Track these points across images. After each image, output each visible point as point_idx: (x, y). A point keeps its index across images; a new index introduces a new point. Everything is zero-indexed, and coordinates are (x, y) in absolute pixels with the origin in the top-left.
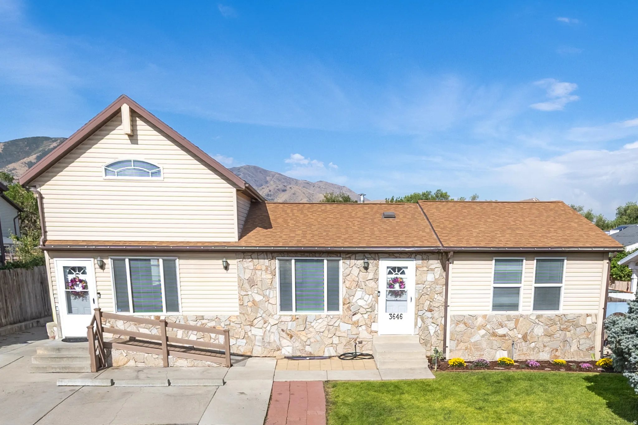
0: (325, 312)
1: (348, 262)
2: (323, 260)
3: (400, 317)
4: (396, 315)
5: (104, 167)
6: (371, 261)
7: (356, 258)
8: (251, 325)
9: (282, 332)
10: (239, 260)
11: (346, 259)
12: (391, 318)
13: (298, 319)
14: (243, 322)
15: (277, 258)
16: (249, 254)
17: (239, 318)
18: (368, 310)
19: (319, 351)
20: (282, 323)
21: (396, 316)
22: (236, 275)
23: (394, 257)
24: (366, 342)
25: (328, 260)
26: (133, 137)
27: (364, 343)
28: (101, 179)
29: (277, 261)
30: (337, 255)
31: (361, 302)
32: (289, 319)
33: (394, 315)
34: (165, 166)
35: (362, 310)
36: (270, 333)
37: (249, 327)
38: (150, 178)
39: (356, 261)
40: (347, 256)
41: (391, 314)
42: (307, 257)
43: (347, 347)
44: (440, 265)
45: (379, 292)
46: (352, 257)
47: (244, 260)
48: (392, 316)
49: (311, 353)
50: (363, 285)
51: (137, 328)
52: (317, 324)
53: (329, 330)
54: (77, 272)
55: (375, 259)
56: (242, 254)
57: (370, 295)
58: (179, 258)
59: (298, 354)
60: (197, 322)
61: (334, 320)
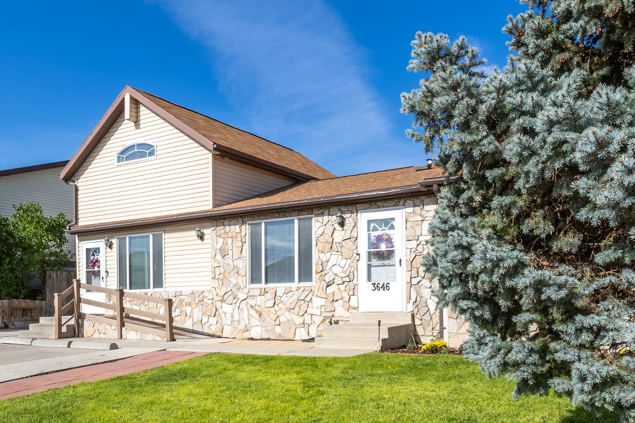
0: (296, 284)
1: (320, 219)
2: (294, 220)
3: (385, 287)
4: (381, 284)
5: (117, 155)
6: (348, 215)
7: (331, 214)
8: (222, 301)
9: (251, 310)
10: (212, 229)
11: (318, 215)
12: (374, 288)
13: (267, 292)
14: (214, 297)
15: (247, 222)
16: (222, 221)
17: (211, 292)
18: (345, 279)
19: (289, 333)
20: (251, 298)
21: (380, 286)
22: (209, 246)
23: (377, 207)
24: (343, 323)
25: (299, 219)
26: (137, 123)
27: (340, 323)
29: (247, 225)
30: (309, 213)
31: (337, 270)
32: (257, 292)
33: (378, 285)
34: (158, 144)
35: (338, 280)
36: (240, 310)
37: (220, 303)
38: (148, 158)
39: (330, 217)
40: (320, 212)
41: (375, 284)
42: (277, 217)
45: (358, 254)
46: (325, 213)
47: (217, 228)
48: (376, 286)
49: (281, 336)
50: (339, 247)
51: (131, 305)
52: (287, 298)
53: (300, 307)
55: (352, 213)
56: (216, 222)
57: (347, 259)
58: (165, 232)
59: (266, 336)
60: (176, 298)
61: (306, 293)
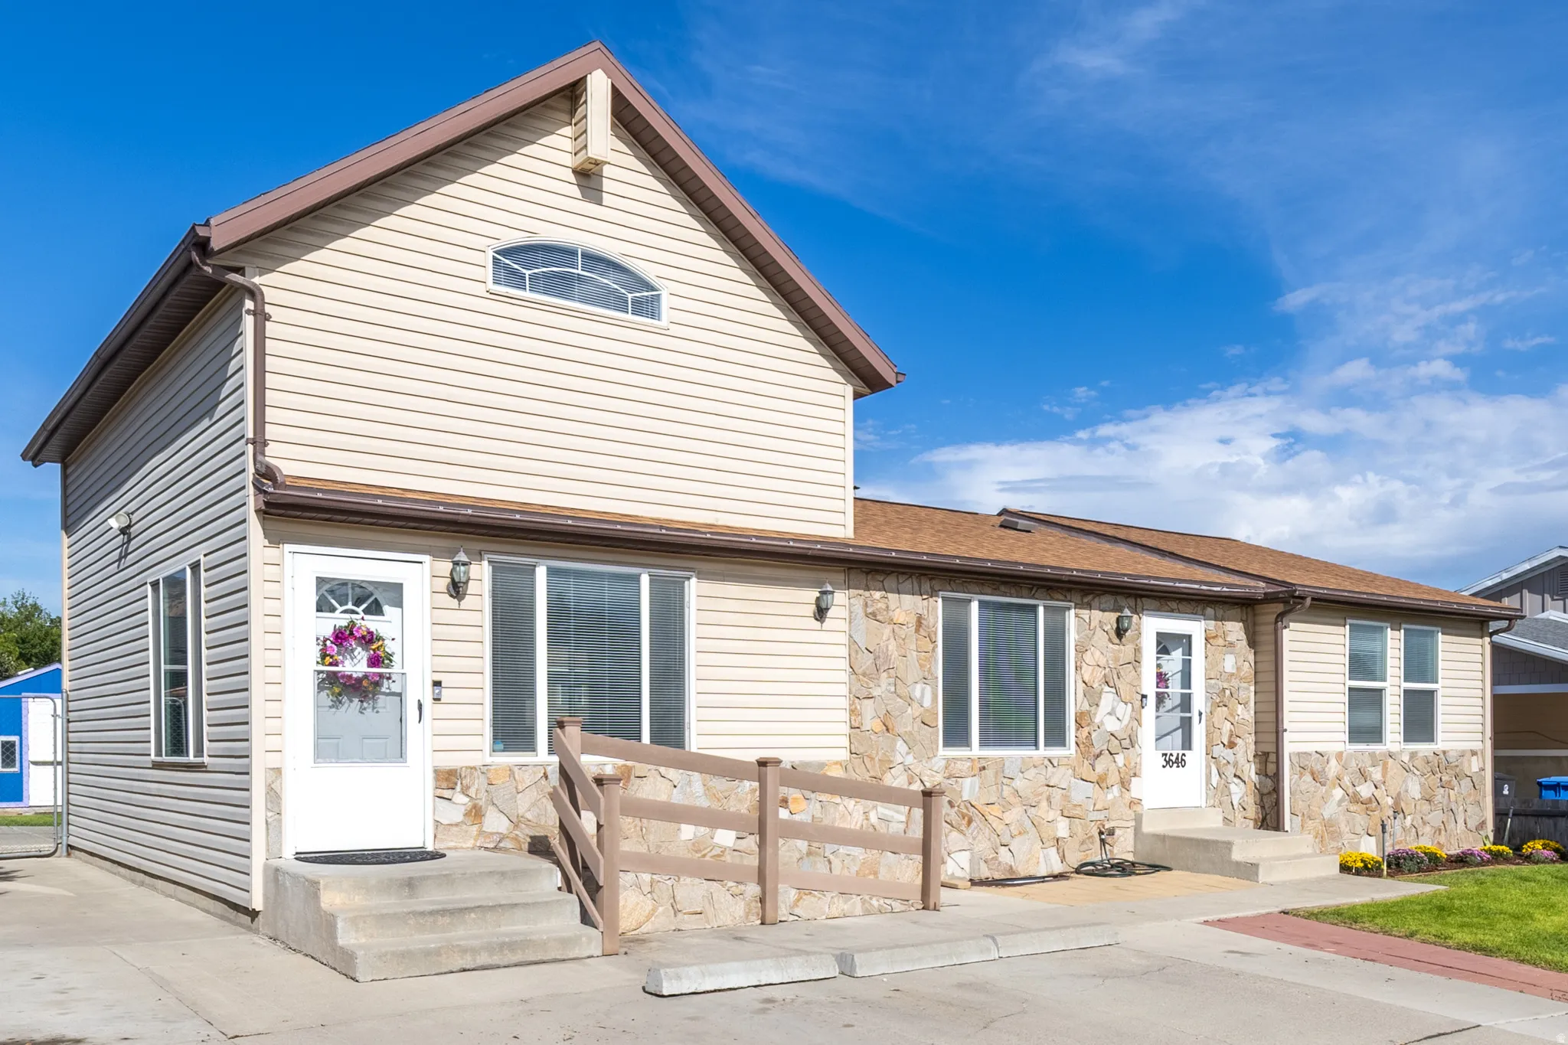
0: (1043, 751)
1: (1085, 613)
2: (1037, 606)
3: (1180, 762)
4: (1176, 757)
5: (490, 254)
6: (1130, 616)
7: (1102, 607)
9: (949, 809)
10: (852, 593)
11: (1081, 606)
12: (1165, 762)
13: (984, 768)
15: (940, 593)
16: (879, 578)
17: (849, 767)
18: (1124, 744)
19: (1027, 862)
20: (949, 781)
21: (1173, 758)
22: (843, 639)
23: (1169, 609)
24: (1124, 831)
25: (1046, 608)
27: (1118, 832)
28: (480, 290)
29: (940, 600)
30: (1066, 597)
31: (1111, 723)
32: (966, 769)
33: (1171, 758)
35: (1113, 746)
38: (631, 317)
39: (1101, 613)
40: (1085, 598)
41: (1166, 755)
42: (1006, 595)
43: (1085, 847)
44: (1242, 635)
45: (1145, 697)
46: (1093, 604)
47: (867, 593)
48: (1168, 760)
49: (1011, 867)
50: (1116, 679)
52: (1026, 783)
53: (1049, 800)
54: (350, 606)
55: (1135, 611)
56: (863, 575)
57: (1126, 703)
58: (702, 576)
59: (986, 872)
61: (1060, 772)
